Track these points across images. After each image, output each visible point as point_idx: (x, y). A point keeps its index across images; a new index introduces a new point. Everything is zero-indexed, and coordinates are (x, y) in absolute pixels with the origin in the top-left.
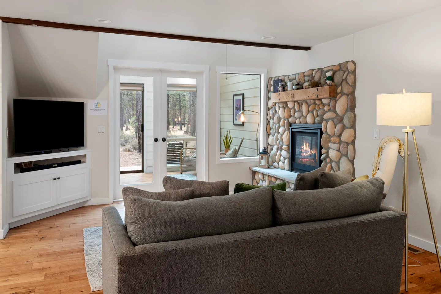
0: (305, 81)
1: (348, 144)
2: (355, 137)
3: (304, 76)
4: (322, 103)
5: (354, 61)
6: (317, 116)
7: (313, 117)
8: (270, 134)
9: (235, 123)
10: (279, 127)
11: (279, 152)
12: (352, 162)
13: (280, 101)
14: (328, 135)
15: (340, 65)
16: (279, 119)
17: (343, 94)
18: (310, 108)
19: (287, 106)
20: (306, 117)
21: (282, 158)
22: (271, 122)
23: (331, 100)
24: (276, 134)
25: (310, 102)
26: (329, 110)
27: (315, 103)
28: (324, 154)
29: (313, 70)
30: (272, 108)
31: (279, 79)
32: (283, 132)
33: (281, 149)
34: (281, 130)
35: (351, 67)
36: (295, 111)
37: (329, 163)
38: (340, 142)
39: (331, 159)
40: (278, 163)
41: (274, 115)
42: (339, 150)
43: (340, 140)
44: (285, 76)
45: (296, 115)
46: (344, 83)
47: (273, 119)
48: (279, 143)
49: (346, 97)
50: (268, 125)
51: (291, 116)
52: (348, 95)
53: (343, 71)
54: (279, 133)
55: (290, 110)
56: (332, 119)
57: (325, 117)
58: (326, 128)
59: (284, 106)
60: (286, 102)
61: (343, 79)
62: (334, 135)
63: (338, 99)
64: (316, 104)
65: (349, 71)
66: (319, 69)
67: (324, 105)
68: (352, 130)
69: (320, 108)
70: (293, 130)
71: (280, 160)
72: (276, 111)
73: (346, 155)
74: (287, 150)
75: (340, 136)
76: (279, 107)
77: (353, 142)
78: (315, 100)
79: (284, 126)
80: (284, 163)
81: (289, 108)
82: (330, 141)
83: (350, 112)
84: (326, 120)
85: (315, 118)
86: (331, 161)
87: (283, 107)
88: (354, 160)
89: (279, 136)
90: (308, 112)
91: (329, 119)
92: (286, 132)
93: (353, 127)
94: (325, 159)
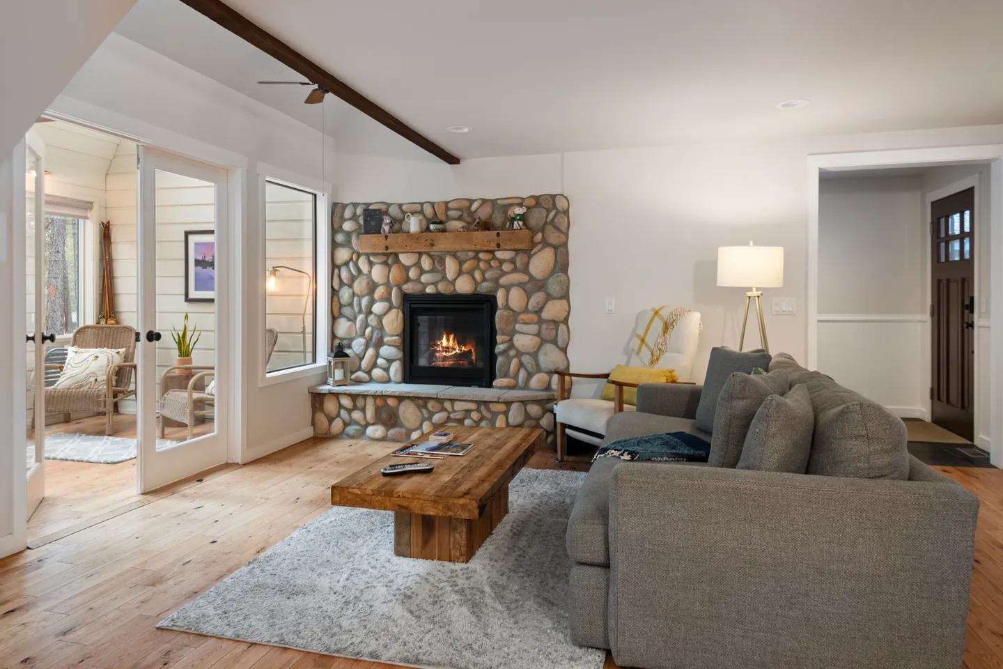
0: (449, 218)
1: (555, 323)
2: (569, 313)
3: (447, 209)
4: (494, 258)
5: (565, 195)
6: (484, 280)
7: (473, 282)
8: (341, 315)
9: (191, 296)
10: (372, 302)
11: (371, 351)
12: (564, 350)
13: (389, 251)
14: (511, 312)
15: (537, 198)
16: (372, 287)
17: (545, 243)
18: (466, 266)
19: (397, 261)
20: (453, 282)
21: (380, 361)
22: (345, 294)
23: (516, 255)
24: (360, 317)
25: (467, 255)
26: (515, 270)
27: (476, 258)
28: (502, 343)
29: (471, 201)
30: (346, 264)
31: (370, 208)
32: (386, 310)
33: (380, 343)
34: (378, 308)
35: (561, 204)
36: (422, 272)
37: (513, 357)
38: (540, 322)
39: (518, 351)
40: (369, 372)
41: (353, 279)
42: (538, 334)
43: (540, 317)
44: (389, 205)
45: (424, 278)
46: (549, 228)
47: (350, 286)
48: (372, 332)
49: (553, 250)
50: (335, 299)
51: (408, 280)
52: (555, 247)
53: (545, 208)
54: (370, 312)
55: (407, 269)
56: (521, 285)
57: (503, 281)
58: (507, 300)
59: (390, 262)
60: (396, 255)
61: (546, 222)
62: (526, 310)
63: (535, 253)
64: (479, 260)
65: (557, 209)
66: (484, 201)
67: (501, 262)
68: (564, 302)
69: (490, 266)
70: (413, 306)
71: (375, 365)
72: (359, 271)
73: (554, 342)
74: (397, 344)
75: (538, 312)
76: (371, 264)
77: (566, 321)
78: (477, 252)
79: (387, 298)
80: (387, 370)
81: (403, 265)
82: (516, 321)
83: (560, 274)
84: (503, 286)
85: (476, 283)
86: (519, 354)
87: (385, 263)
88: (567, 347)
89: (372, 320)
90: (460, 273)
91: (513, 285)
92: (394, 311)
93: (565, 296)
94: (505, 352)
